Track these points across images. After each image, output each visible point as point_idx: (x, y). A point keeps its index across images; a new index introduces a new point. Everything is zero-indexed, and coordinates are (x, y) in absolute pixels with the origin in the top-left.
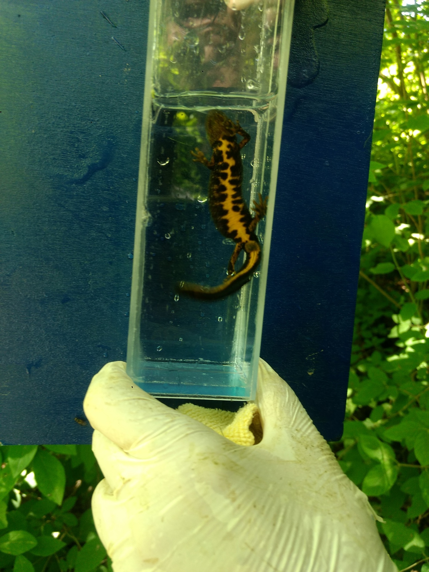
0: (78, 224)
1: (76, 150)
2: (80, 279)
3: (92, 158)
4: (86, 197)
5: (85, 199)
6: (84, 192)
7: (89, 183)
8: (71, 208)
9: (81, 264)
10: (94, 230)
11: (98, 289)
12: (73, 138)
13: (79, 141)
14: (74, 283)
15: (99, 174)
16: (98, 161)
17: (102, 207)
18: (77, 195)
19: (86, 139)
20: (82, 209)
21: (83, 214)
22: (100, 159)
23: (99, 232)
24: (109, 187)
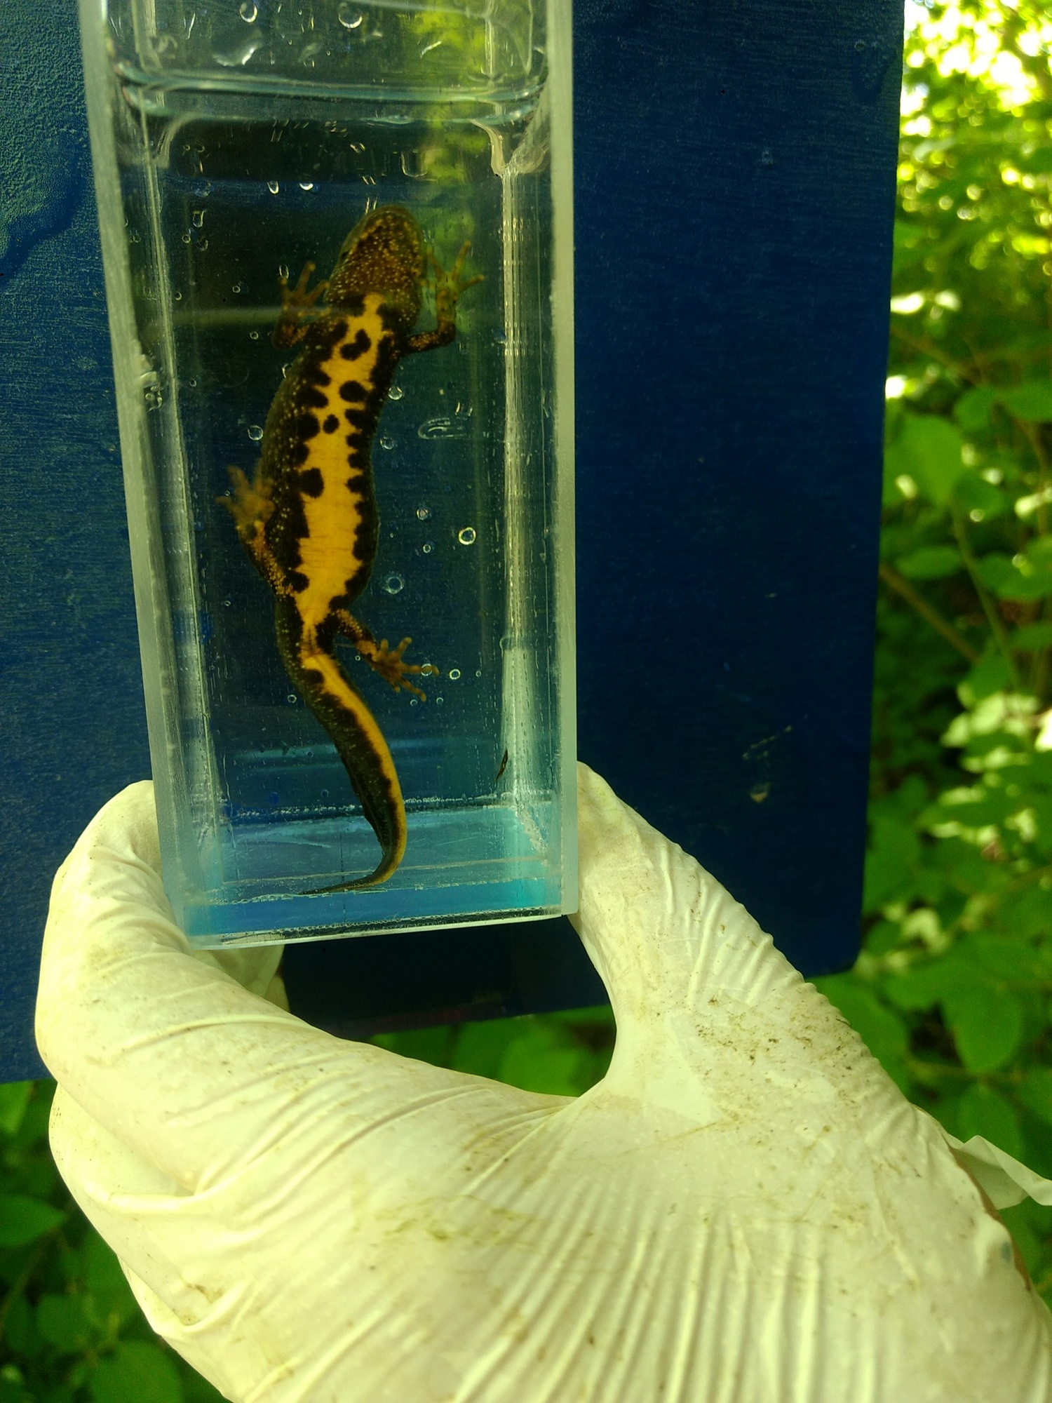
2: (38, 591)
7: (19, 282)
9: (34, 544)
10: (60, 435)
11: (98, 616)
14: (22, 606)
16: (36, 207)
17: (74, 358)
22: (45, 201)
23: (78, 440)
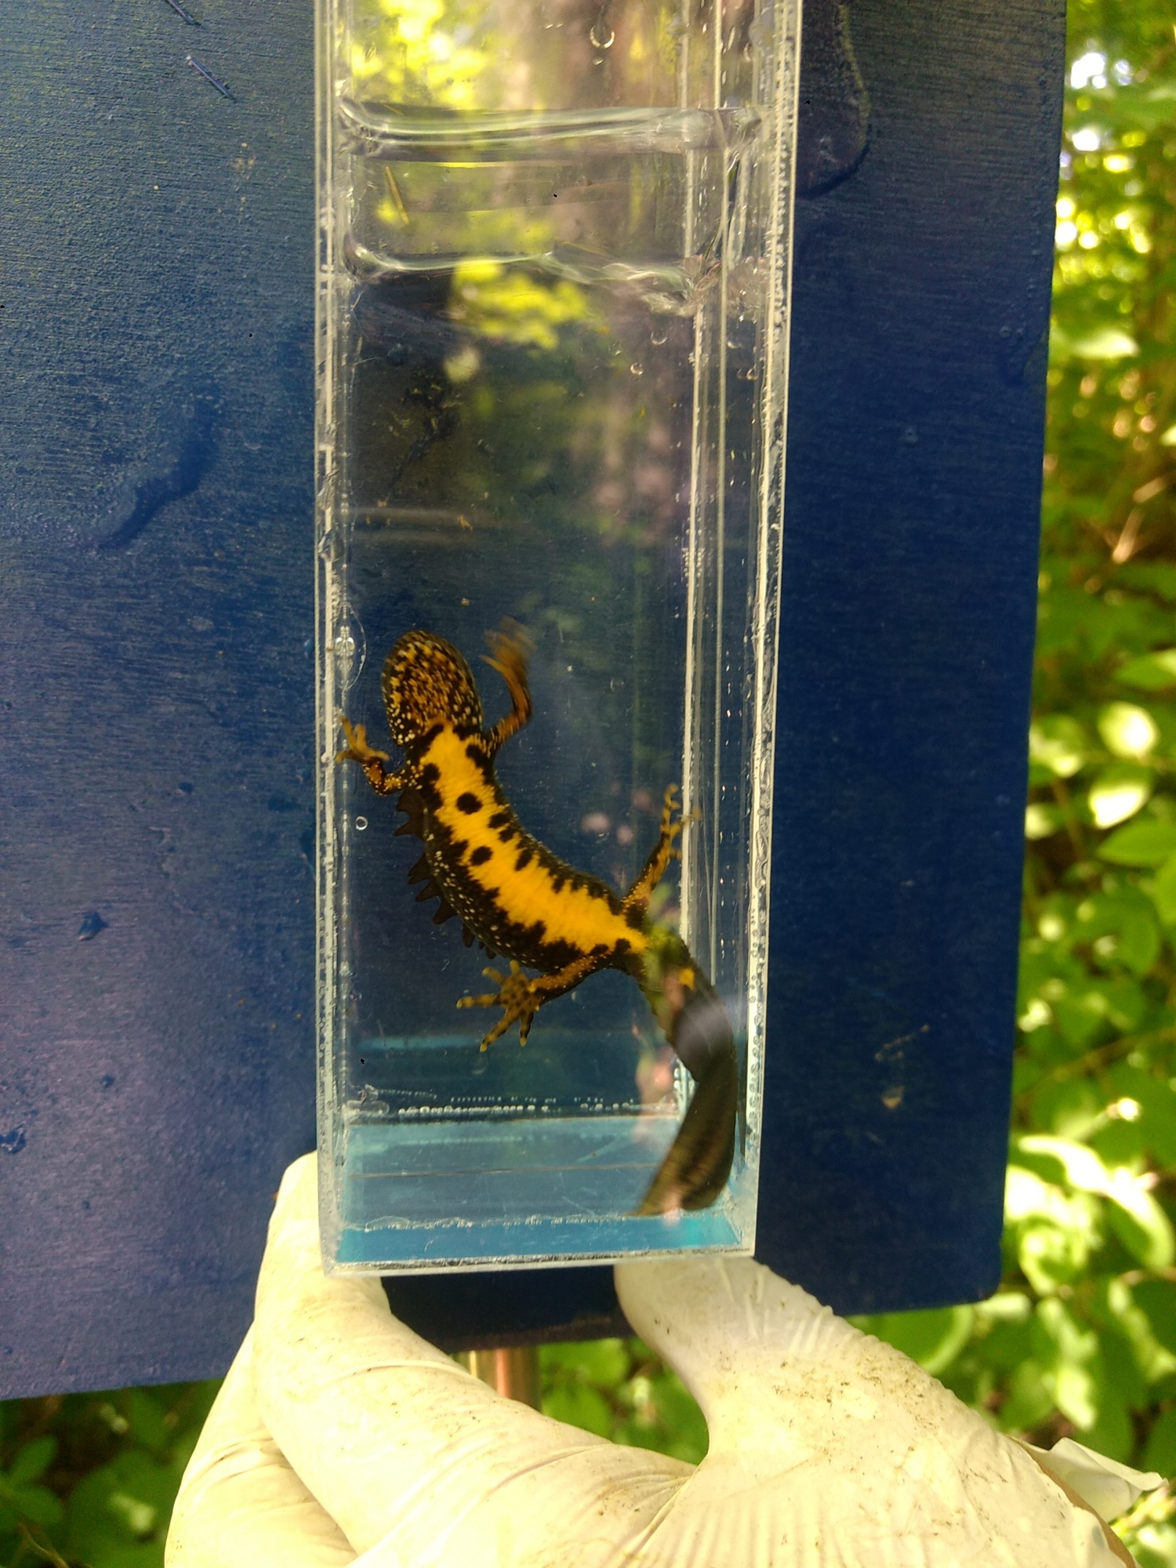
0: (114, 679)
1: (93, 438)
2: (133, 856)
3: (145, 460)
4: (135, 592)
5: (133, 597)
6: (126, 575)
7: (141, 542)
8: (88, 631)
9: (132, 808)
12: (79, 398)
13: (99, 406)
15: (174, 513)
16: (167, 471)
17: (190, 617)
18: (104, 587)
19: (121, 398)
20: (125, 629)
21: (129, 644)
22: (176, 465)
24: (212, 554)
